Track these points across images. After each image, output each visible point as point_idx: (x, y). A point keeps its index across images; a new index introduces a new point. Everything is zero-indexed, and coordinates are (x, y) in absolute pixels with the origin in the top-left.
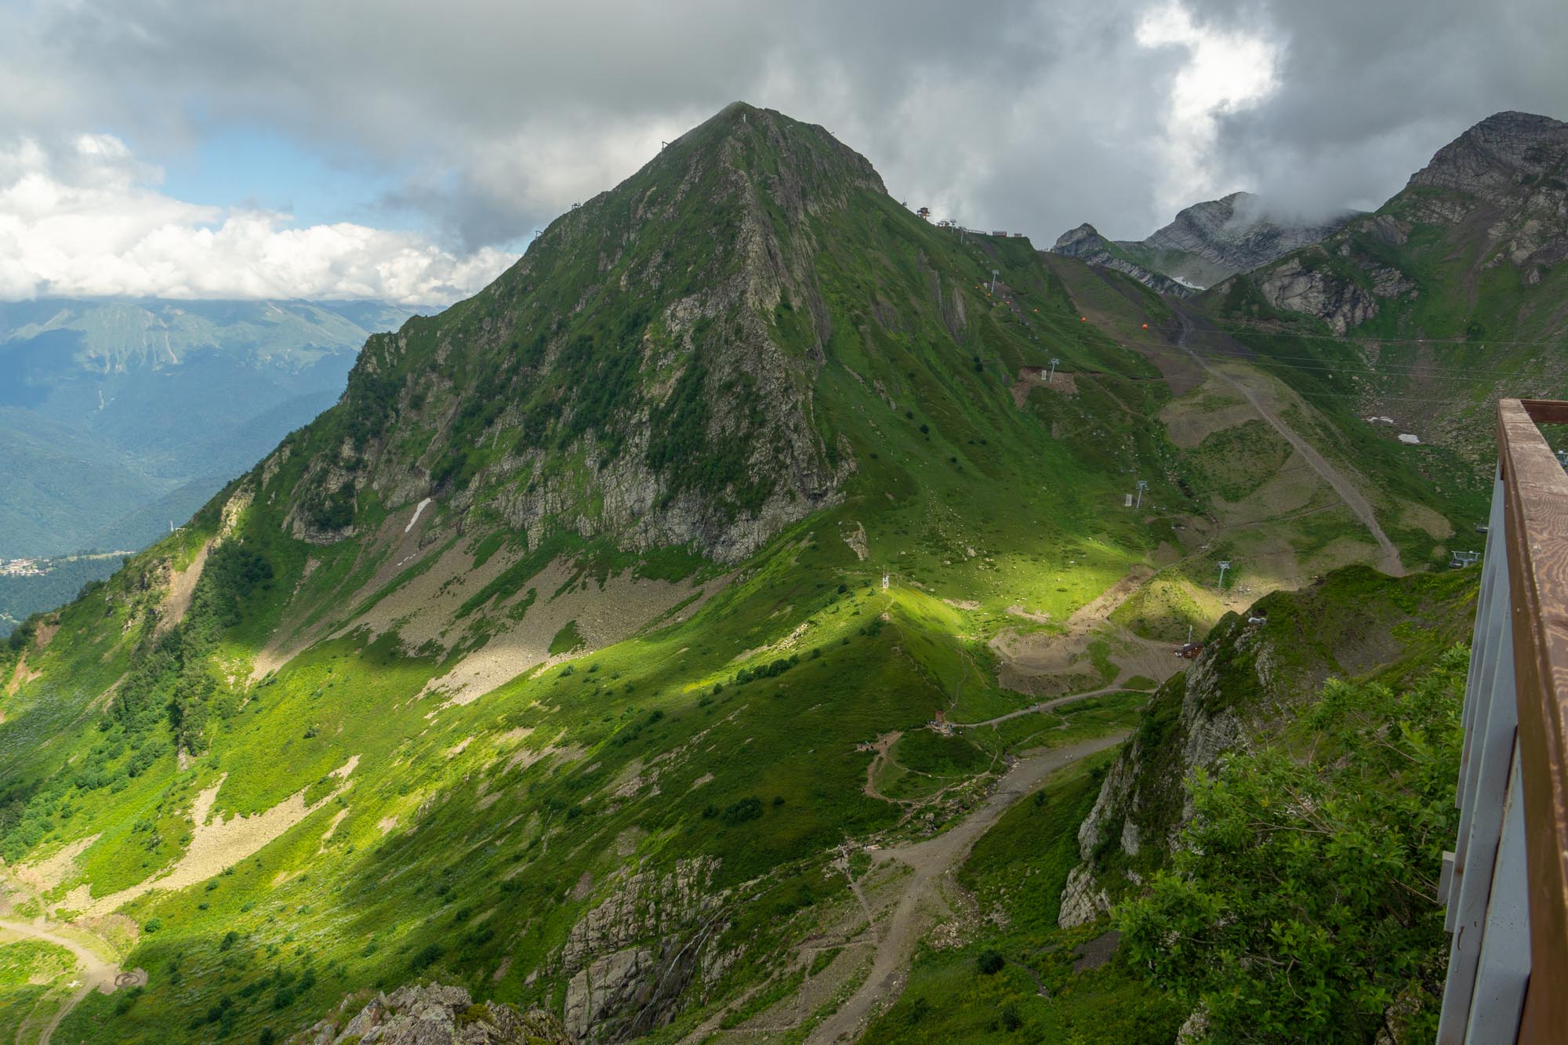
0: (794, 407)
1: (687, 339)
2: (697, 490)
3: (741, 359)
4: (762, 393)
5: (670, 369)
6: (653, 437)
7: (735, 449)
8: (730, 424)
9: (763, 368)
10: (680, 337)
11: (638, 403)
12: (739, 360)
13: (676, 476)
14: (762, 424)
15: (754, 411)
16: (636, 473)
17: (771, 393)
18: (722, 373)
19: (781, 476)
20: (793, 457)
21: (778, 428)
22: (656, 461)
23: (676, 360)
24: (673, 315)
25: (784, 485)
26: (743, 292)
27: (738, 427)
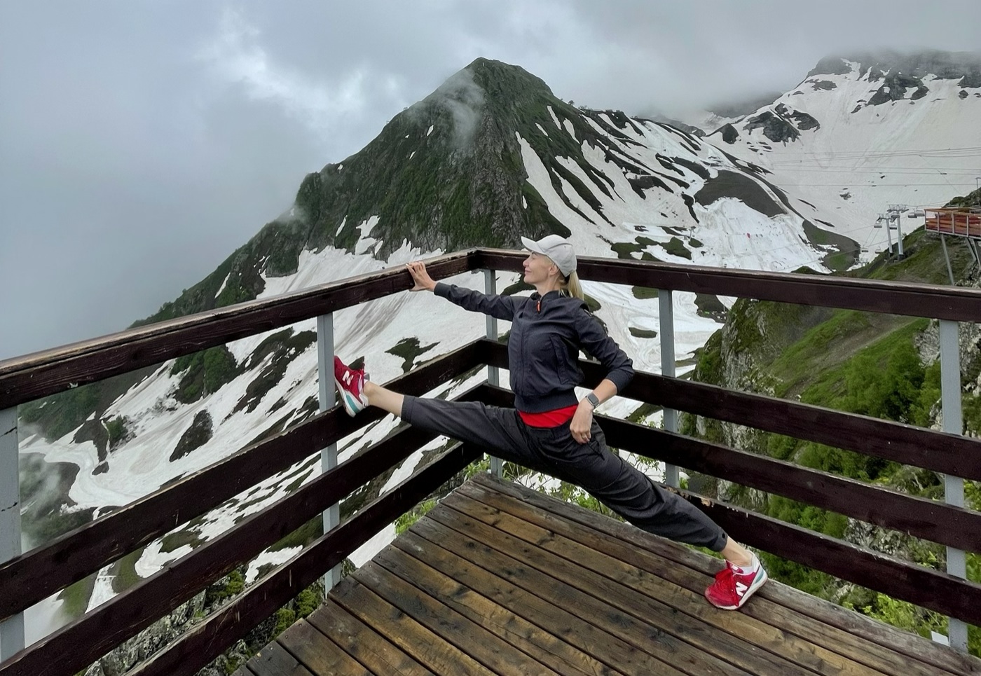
0: (513, 199)
1: (460, 168)
2: (467, 243)
4: (497, 192)
5: (451, 183)
6: (444, 218)
7: (484, 221)
8: (482, 209)
9: (497, 181)
10: (456, 167)
11: (437, 201)
12: (485, 178)
13: (456, 236)
14: (498, 208)
15: (493, 202)
16: (436, 236)
17: (501, 192)
18: (477, 183)
19: (508, 233)
20: (513, 224)
21: (505, 209)
22: (445, 232)
23: (455, 179)
24: (453, 157)
25: (510, 238)
26: (486, 145)
27: (485, 211)
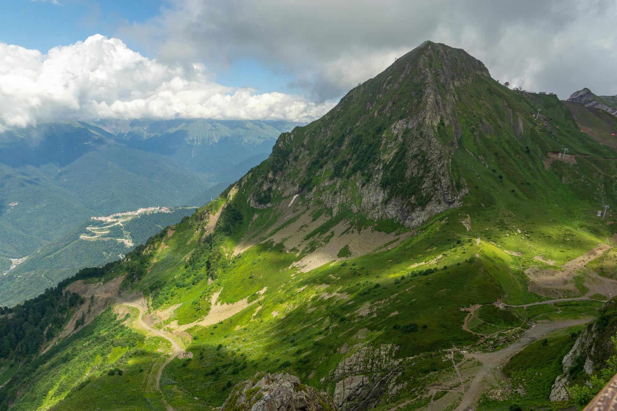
0: (443, 166)
1: (400, 137)
2: (400, 197)
3: (422, 145)
4: (430, 159)
5: (392, 149)
6: (383, 175)
7: (417, 182)
8: (415, 171)
9: (431, 149)
10: (397, 136)
11: (378, 162)
12: (421, 146)
13: (391, 191)
14: (429, 172)
15: (425, 166)
16: (376, 189)
17: (433, 159)
18: (413, 151)
19: (435, 194)
20: (441, 186)
21: (435, 174)
22: (384, 185)
23: (395, 145)
24: (395, 127)
25: (437, 197)
26: (425, 118)
27: (418, 173)
